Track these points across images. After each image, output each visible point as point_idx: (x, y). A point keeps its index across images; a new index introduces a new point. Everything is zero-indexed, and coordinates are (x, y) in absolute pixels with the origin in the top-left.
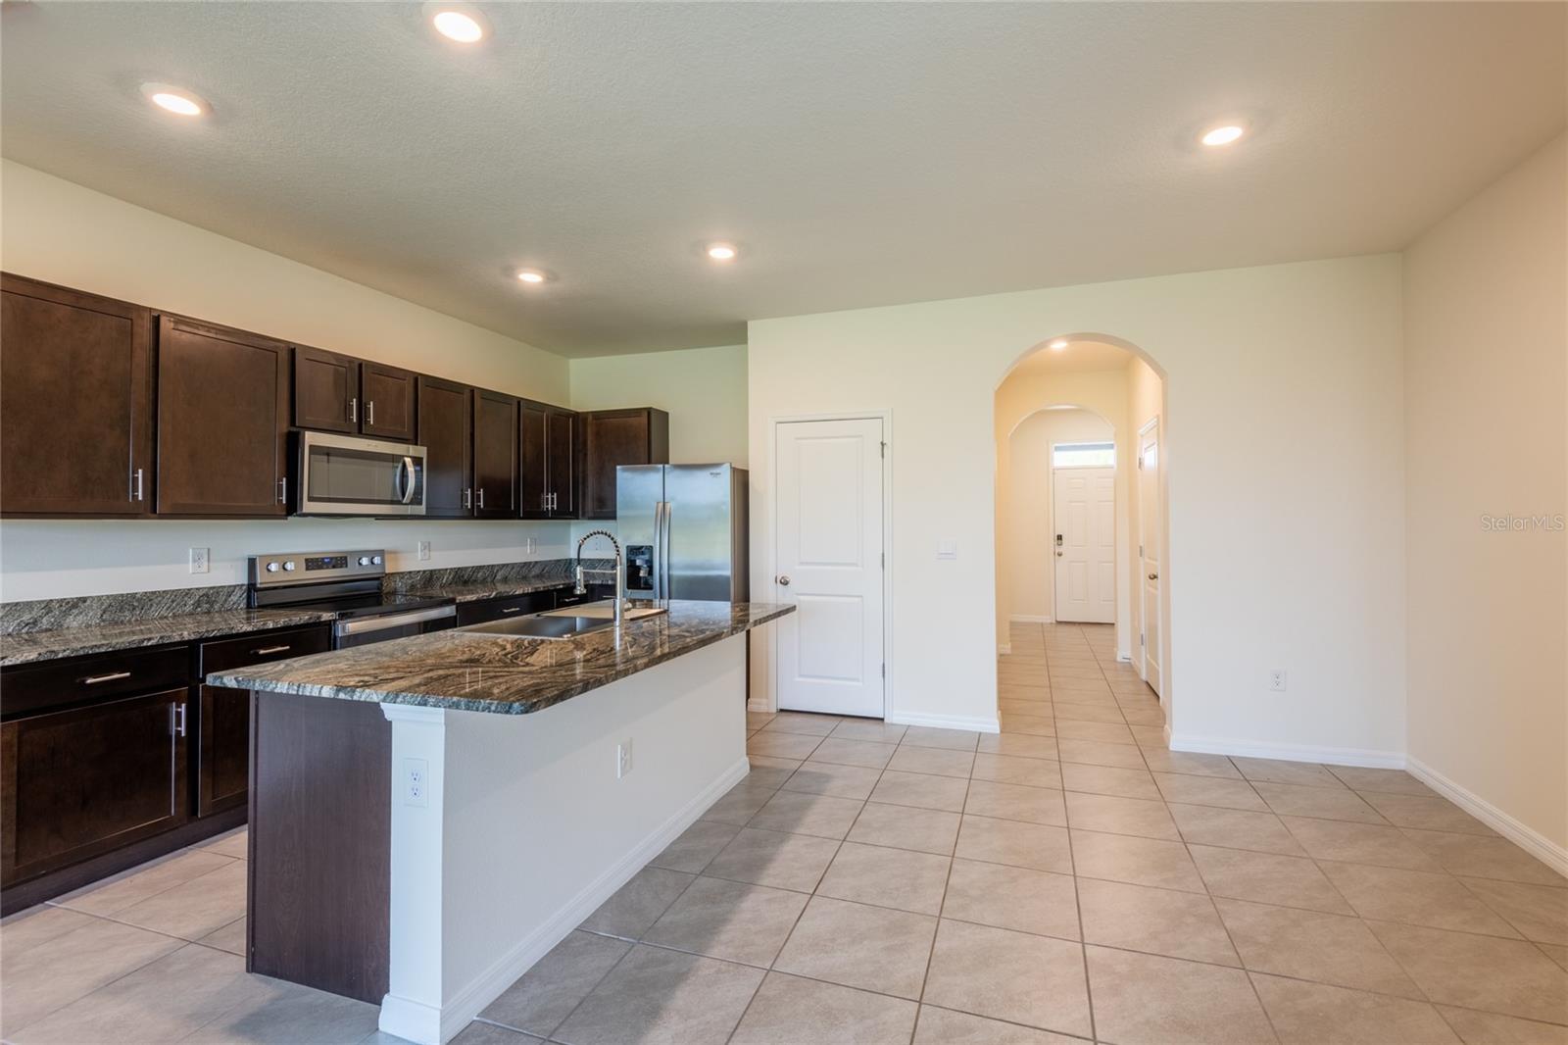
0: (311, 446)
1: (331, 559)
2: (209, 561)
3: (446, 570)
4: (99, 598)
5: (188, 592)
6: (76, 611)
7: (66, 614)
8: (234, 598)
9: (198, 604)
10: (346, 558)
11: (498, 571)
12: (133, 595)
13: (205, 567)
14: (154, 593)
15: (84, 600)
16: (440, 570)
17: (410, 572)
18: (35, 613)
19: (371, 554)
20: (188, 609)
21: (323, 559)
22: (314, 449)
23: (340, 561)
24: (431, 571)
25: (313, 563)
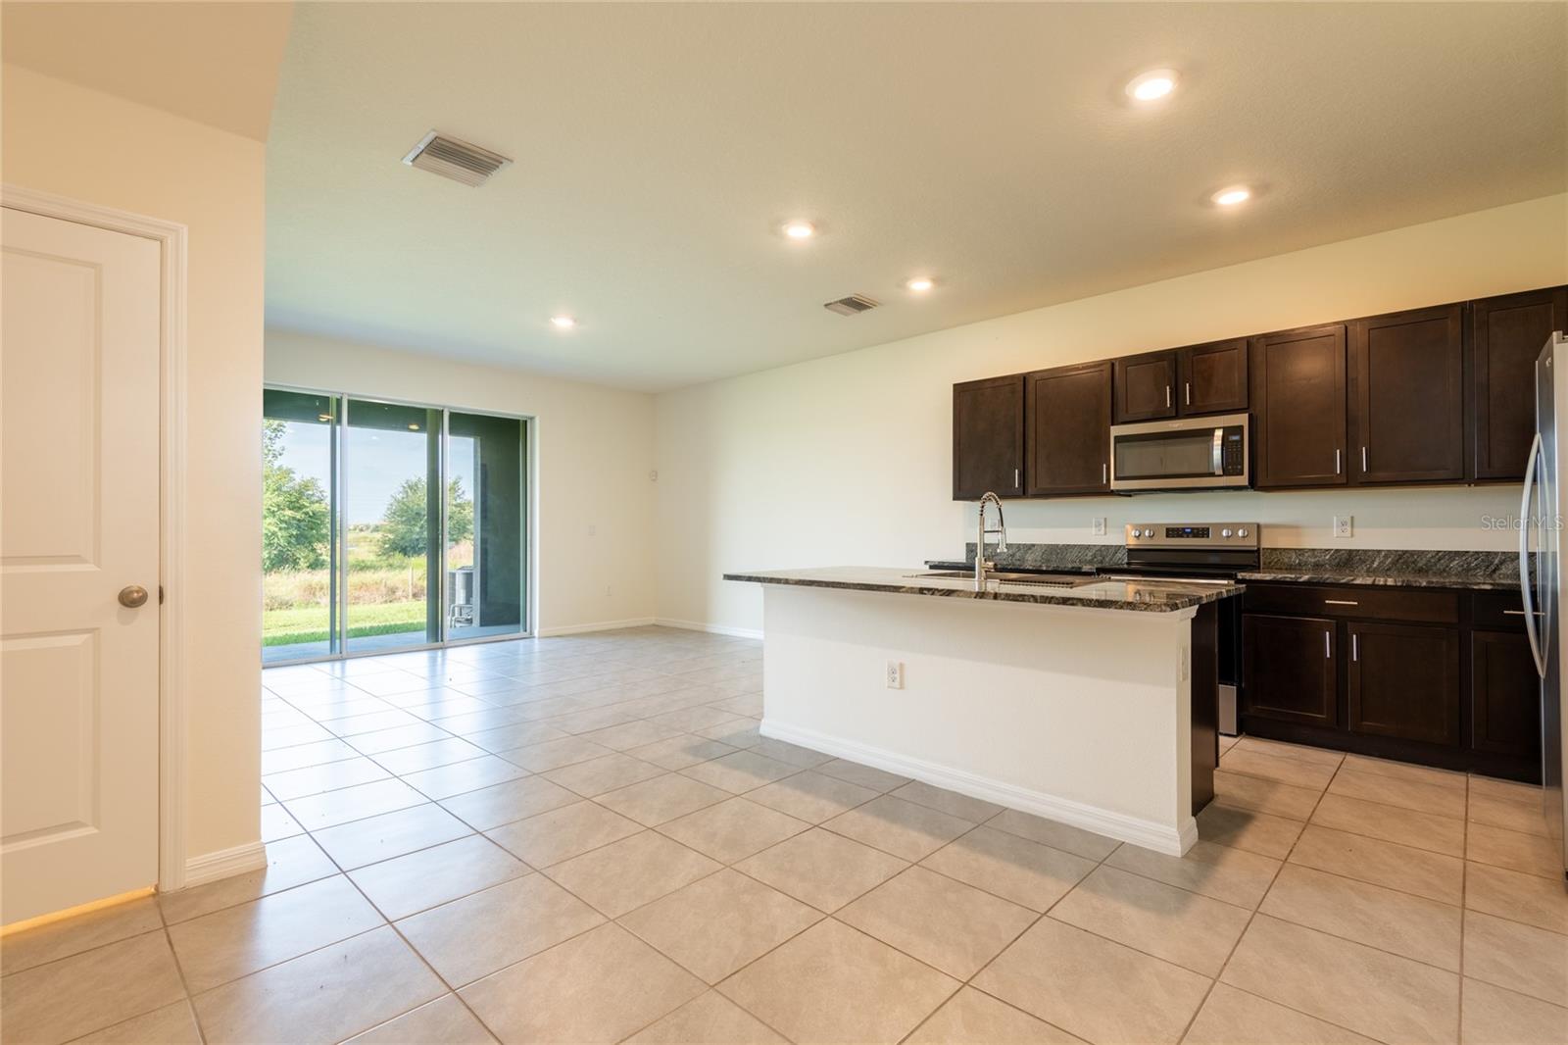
0: (1116, 437)
1: (1192, 529)
2: (1105, 526)
3: (1379, 551)
4: (1041, 545)
5: (1088, 547)
6: (1030, 552)
7: (1026, 552)
8: (1119, 555)
9: (1095, 556)
10: (1208, 529)
11: (1502, 562)
12: (1057, 546)
13: (1102, 532)
14: (1068, 545)
15: (1033, 545)
16: (1365, 551)
17: (1314, 550)
18: (1014, 550)
19: (1234, 527)
20: (1089, 558)
21: (1184, 529)
22: (1118, 439)
23: (1201, 532)
24: (1351, 551)
25: (1173, 532)
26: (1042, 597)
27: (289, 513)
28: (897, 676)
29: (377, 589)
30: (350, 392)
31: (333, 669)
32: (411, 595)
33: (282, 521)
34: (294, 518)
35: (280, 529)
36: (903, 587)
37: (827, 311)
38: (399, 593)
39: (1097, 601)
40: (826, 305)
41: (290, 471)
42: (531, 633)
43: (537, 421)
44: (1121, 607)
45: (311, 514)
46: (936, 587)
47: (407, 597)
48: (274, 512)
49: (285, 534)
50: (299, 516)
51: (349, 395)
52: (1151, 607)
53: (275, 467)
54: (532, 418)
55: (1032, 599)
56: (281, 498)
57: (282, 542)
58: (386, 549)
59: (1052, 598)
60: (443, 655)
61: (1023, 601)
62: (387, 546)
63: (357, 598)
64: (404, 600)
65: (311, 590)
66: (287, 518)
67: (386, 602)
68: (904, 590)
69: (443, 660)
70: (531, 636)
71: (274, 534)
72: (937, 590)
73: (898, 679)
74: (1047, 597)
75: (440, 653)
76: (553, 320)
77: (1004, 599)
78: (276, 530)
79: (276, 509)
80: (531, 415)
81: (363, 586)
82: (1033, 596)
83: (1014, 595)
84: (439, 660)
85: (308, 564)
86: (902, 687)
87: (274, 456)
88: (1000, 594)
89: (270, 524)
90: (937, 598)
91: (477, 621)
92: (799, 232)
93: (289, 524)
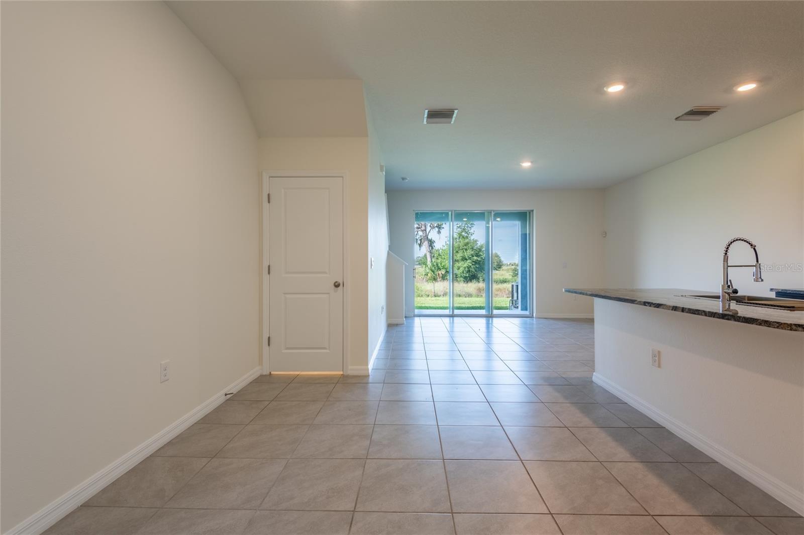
26: (709, 312)
27: (475, 258)
28: (657, 359)
29: (505, 292)
30: (455, 209)
31: (450, 320)
33: (473, 262)
34: (477, 260)
35: (473, 264)
36: (636, 301)
37: (677, 122)
39: (744, 318)
40: (676, 119)
41: (476, 241)
42: (533, 315)
43: (535, 211)
44: (760, 324)
46: (652, 302)
49: (474, 266)
50: (479, 259)
51: (455, 211)
52: (782, 326)
53: (472, 239)
54: (533, 211)
55: (703, 314)
56: (473, 252)
57: (473, 270)
59: (716, 313)
60: (492, 320)
61: (698, 314)
63: (497, 295)
65: (479, 290)
66: (474, 260)
68: (636, 302)
69: (492, 322)
70: (532, 317)
71: (470, 266)
72: (652, 303)
73: (657, 360)
74: (713, 313)
75: (491, 319)
76: (521, 164)
77: (687, 312)
79: (471, 256)
80: (531, 209)
81: (499, 290)
82: (704, 311)
83: (693, 310)
84: (490, 321)
86: (659, 366)
87: (471, 235)
88: (686, 308)
90: (652, 308)
91: (520, 308)
92: (616, 89)
93: (476, 262)
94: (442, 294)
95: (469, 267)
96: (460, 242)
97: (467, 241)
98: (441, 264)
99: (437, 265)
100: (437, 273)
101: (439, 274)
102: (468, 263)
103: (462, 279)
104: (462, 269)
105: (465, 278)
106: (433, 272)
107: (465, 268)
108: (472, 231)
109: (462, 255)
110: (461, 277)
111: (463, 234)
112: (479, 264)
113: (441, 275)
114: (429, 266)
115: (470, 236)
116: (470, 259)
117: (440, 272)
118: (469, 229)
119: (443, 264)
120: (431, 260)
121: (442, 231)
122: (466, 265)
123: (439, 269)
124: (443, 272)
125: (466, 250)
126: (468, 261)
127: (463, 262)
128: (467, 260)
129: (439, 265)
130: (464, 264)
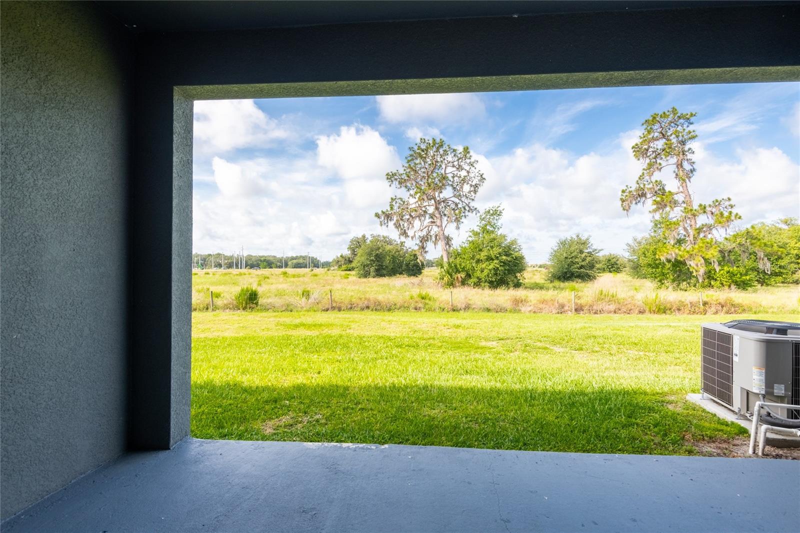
27: (504, 257)
29: (553, 305)
32: (573, 309)
33: (501, 262)
34: (507, 260)
35: (501, 266)
38: (566, 308)
41: (504, 236)
45: (515, 258)
47: (571, 311)
48: (498, 257)
49: (502, 268)
50: (509, 259)
53: (499, 235)
56: (500, 250)
57: (501, 273)
58: (549, 277)
62: (550, 275)
64: (569, 312)
66: (503, 260)
67: (558, 313)
71: (498, 268)
78: (498, 266)
79: (498, 256)
85: (513, 285)
87: (498, 229)
89: (496, 263)
93: (504, 263)
94: (464, 306)
95: (496, 269)
96: (484, 238)
97: (492, 236)
98: (460, 265)
99: (456, 266)
100: (455, 276)
101: (458, 278)
102: (495, 264)
103: (487, 284)
104: (486, 272)
105: (491, 282)
106: (451, 276)
107: (490, 270)
108: (499, 224)
109: (486, 254)
110: (486, 281)
111: (488, 227)
112: (509, 265)
113: (460, 279)
114: (445, 268)
115: (496, 230)
116: (497, 258)
117: (459, 275)
118: (495, 221)
119: (463, 264)
120: (448, 259)
121: (461, 226)
122: (491, 267)
123: (458, 271)
124: (463, 275)
125: (492, 247)
126: (495, 261)
127: (487, 263)
128: (492, 259)
129: (458, 266)
130: (490, 264)
